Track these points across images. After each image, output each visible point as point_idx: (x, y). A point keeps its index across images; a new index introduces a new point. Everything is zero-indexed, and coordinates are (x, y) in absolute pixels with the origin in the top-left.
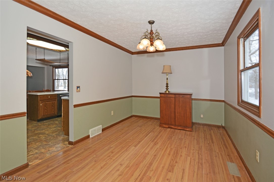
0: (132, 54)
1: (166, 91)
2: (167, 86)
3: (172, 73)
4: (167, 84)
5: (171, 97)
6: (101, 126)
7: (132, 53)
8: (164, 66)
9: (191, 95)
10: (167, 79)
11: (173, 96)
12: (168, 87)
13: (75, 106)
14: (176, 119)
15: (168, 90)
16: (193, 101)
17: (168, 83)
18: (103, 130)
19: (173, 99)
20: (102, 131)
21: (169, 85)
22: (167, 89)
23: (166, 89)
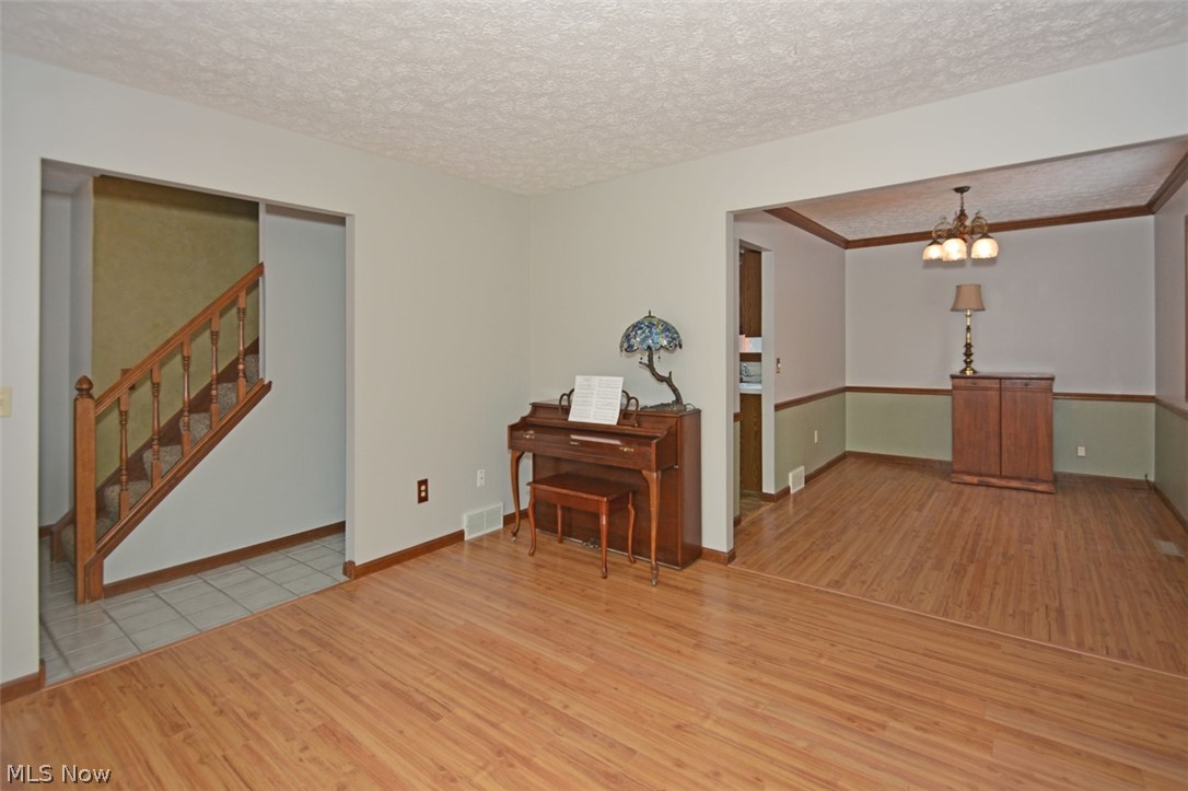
0: (846, 248)
1: (965, 370)
2: (968, 354)
3: (983, 310)
4: (968, 346)
5: (986, 389)
6: (802, 468)
7: (848, 244)
8: (958, 287)
9: (1052, 379)
10: (968, 329)
11: (995, 384)
12: (971, 354)
13: (778, 407)
14: (1004, 457)
15: (973, 365)
16: (1059, 403)
17: (970, 344)
18: (808, 479)
19: (994, 395)
20: (806, 482)
21: (973, 350)
22: (968, 363)
23: (965, 361)
